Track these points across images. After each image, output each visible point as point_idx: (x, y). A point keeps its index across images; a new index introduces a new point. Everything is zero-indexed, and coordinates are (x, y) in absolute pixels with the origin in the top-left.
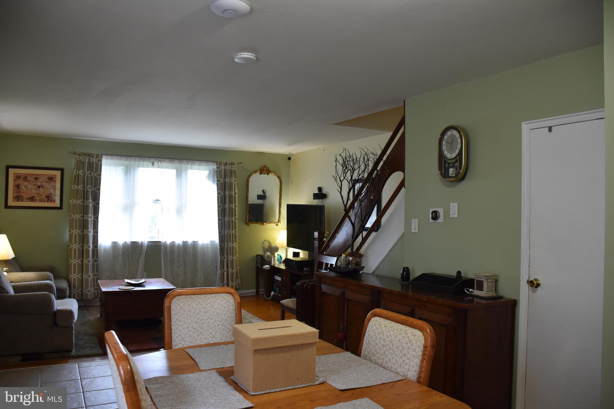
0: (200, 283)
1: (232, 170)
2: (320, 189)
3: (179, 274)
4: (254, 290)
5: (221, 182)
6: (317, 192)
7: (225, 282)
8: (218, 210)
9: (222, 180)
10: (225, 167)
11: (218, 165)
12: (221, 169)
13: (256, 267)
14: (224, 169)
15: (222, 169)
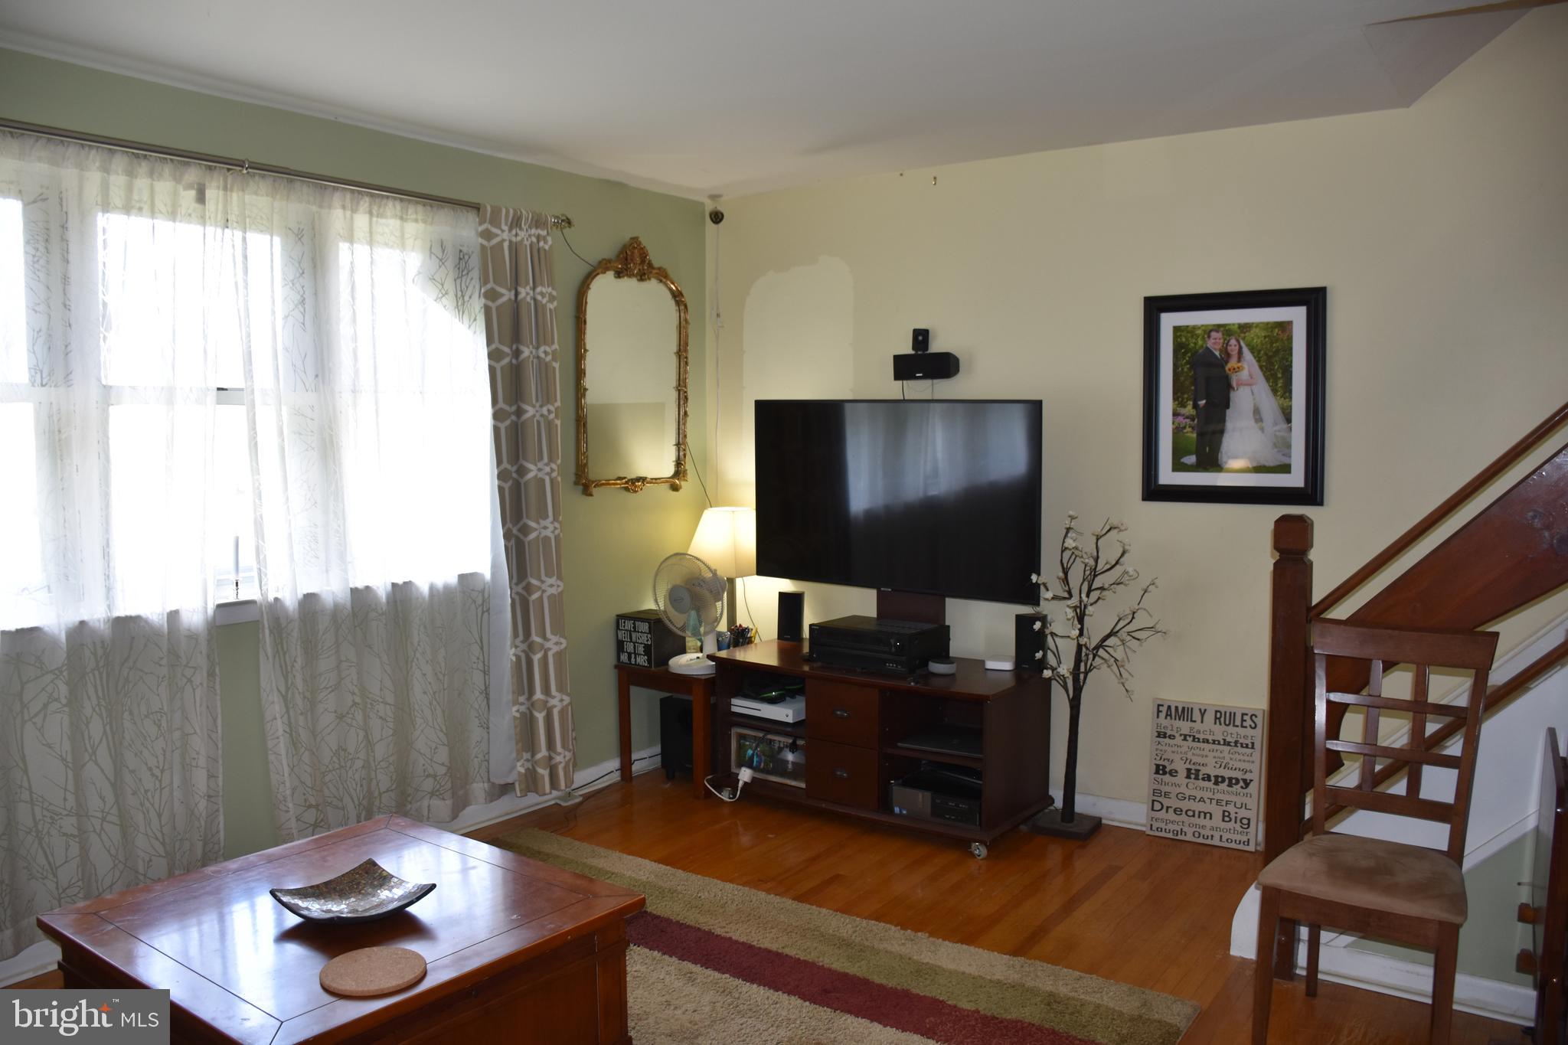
0: (428, 776)
1: (539, 250)
2: (921, 337)
3: (345, 750)
4: (614, 764)
5: (504, 299)
6: (907, 349)
7: (539, 756)
8: (496, 431)
9: (503, 291)
10: (514, 232)
11: (485, 222)
12: (498, 239)
13: (616, 667)
14: (510, 242)
15: (503, 240)
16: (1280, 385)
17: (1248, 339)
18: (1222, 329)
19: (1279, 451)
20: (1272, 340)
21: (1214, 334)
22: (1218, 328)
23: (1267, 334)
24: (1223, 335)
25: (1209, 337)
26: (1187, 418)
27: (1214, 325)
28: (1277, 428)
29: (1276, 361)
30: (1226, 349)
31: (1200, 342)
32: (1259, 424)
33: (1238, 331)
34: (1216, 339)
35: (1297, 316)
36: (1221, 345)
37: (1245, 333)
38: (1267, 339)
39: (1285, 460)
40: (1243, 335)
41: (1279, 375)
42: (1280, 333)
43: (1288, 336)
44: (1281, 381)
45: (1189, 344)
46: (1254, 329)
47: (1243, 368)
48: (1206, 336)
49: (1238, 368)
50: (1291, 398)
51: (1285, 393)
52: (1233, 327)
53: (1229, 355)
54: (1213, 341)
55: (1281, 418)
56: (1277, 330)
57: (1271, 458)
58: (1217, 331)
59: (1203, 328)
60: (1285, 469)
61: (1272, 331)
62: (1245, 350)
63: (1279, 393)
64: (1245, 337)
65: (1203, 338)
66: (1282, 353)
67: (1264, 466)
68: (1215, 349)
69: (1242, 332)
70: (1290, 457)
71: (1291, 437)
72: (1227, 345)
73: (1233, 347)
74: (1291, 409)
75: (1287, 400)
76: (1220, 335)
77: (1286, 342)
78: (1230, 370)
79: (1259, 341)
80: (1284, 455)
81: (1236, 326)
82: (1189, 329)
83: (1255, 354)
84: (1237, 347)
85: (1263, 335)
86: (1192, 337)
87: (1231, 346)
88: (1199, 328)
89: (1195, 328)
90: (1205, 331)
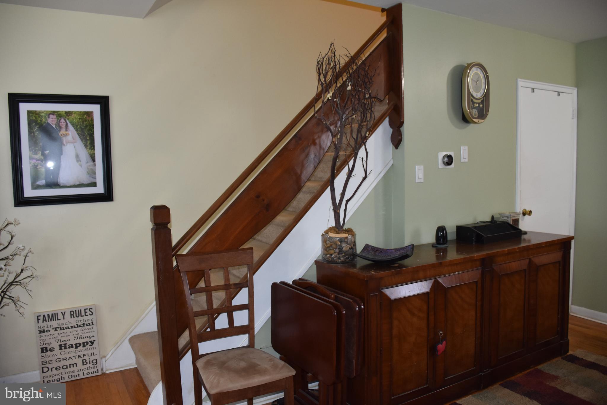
16: (88, 143)
17: (71, 119)
18: (56, 114)
19: (90, 176)
20: (84, 121)
21: (51, 116)
22: (53, 113)
23: (81, 117)
24: (57, 116)
25: (49, 117)
26: (39, 160)
27: (52, 111)
28: (89, 164)
29: (86, 131)
30: (59, 124)
31: (44, 120)
32: (79, 162)
33: (65, 115)
34: (53, 118)
35: (96, 109)
36: (56, 122)
37: (69, 116)
38: (81, 120)
39: (93, 180)
40: (68, 117)
41: (88, 138)
42: (87, 117)
43: (91, 119)
44: (89, 141)
45: (37, 121)
46: (74, 115)
47: (69, 134)
48: (47, 117)
49: (66, 134)
50: (94, 149)
51: (91, 147)
52: (62, 113)
53: (60, 128)
54: (52, 120)
55: (90, 159)
56: (85, 116)
57: (86, 179)
58: (53, 115)
59: (45, 112)
60: (94, 184)
61: (83, 116)
62: (69, 125)
63: (88, 147)
64: (69, 118)
65: (45, 118)
66: (89, 127)
67: (83, 184)
68: (53, 124)
69: (67, 116)
70: (96, 178)
71: (95, 169)
72: (59, 122)
73: (63, 123)
74: (95, 155)
75: (92, 150)
76: (55, 116)
77: (91, 122)
78: (61, 135)
79: (76, 121)
80: (93, 178)
81: (64, 112)
82: (37, 112)
83: (75, 127)
84: (65, 124)
85: (79, 118)
86: (39, 117)
87: (61, 122)
88: (43, 112)
89: (40, 112)
90: (46, 114)
